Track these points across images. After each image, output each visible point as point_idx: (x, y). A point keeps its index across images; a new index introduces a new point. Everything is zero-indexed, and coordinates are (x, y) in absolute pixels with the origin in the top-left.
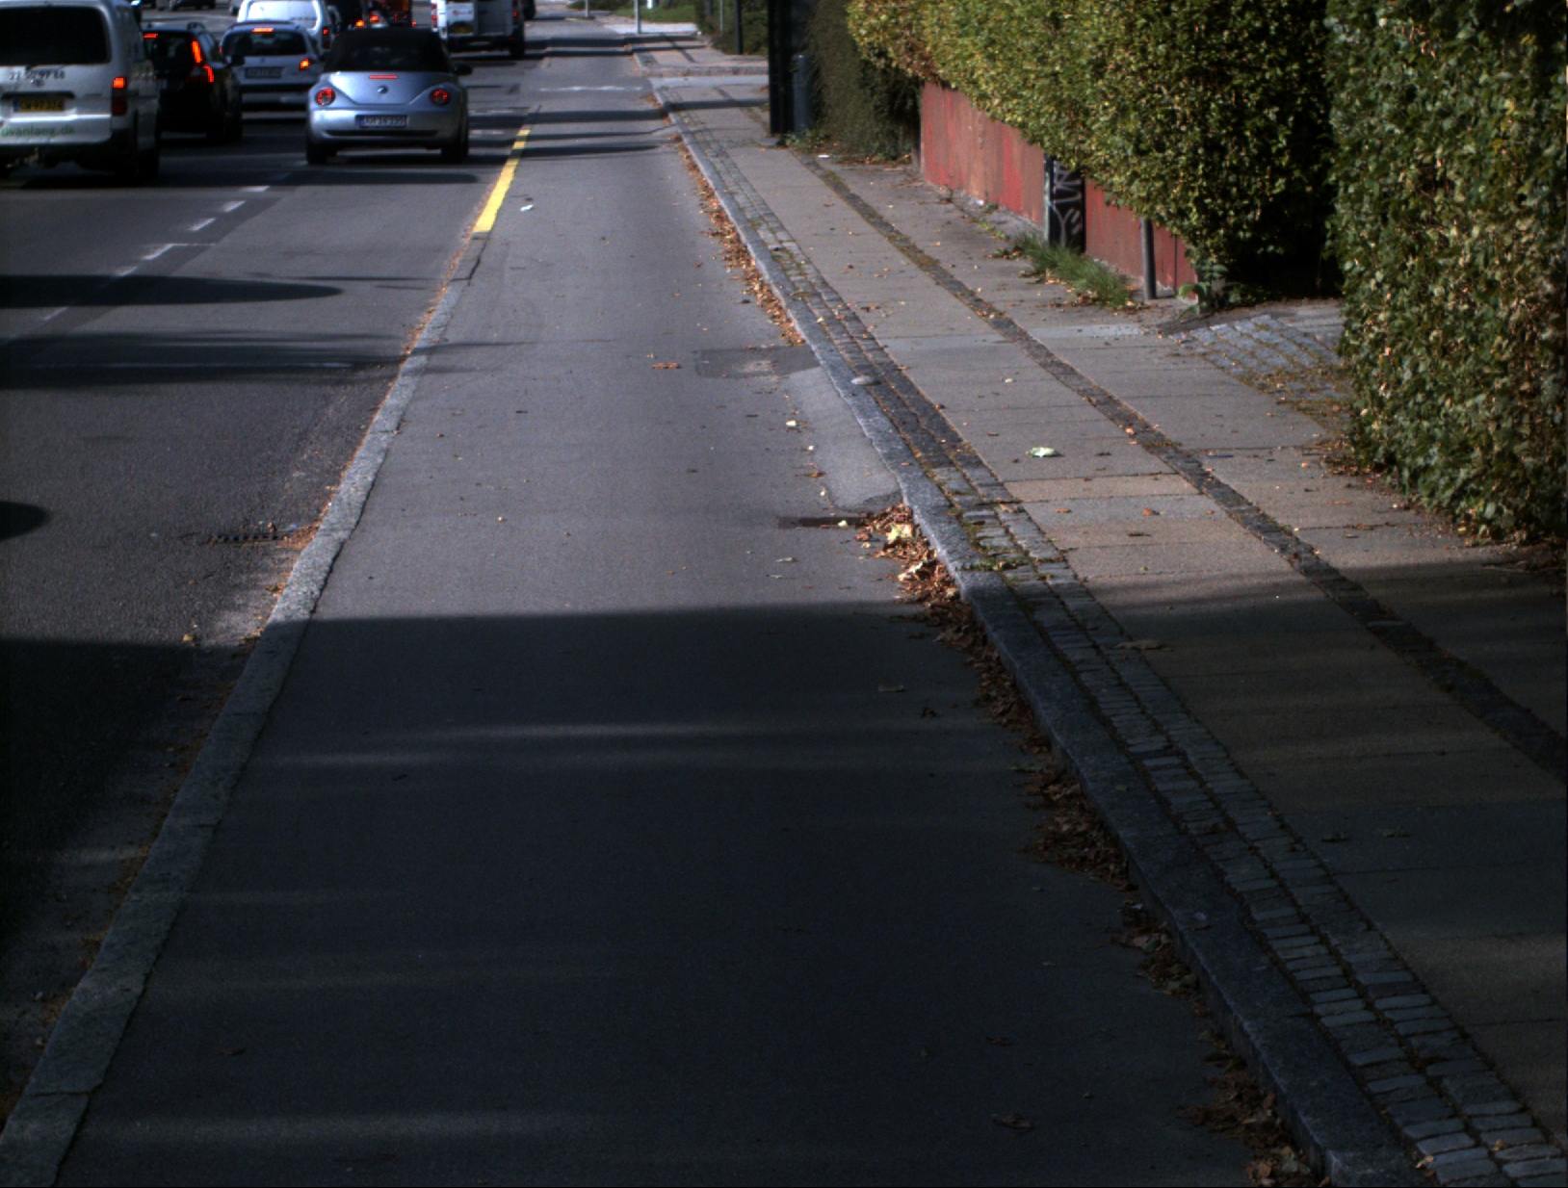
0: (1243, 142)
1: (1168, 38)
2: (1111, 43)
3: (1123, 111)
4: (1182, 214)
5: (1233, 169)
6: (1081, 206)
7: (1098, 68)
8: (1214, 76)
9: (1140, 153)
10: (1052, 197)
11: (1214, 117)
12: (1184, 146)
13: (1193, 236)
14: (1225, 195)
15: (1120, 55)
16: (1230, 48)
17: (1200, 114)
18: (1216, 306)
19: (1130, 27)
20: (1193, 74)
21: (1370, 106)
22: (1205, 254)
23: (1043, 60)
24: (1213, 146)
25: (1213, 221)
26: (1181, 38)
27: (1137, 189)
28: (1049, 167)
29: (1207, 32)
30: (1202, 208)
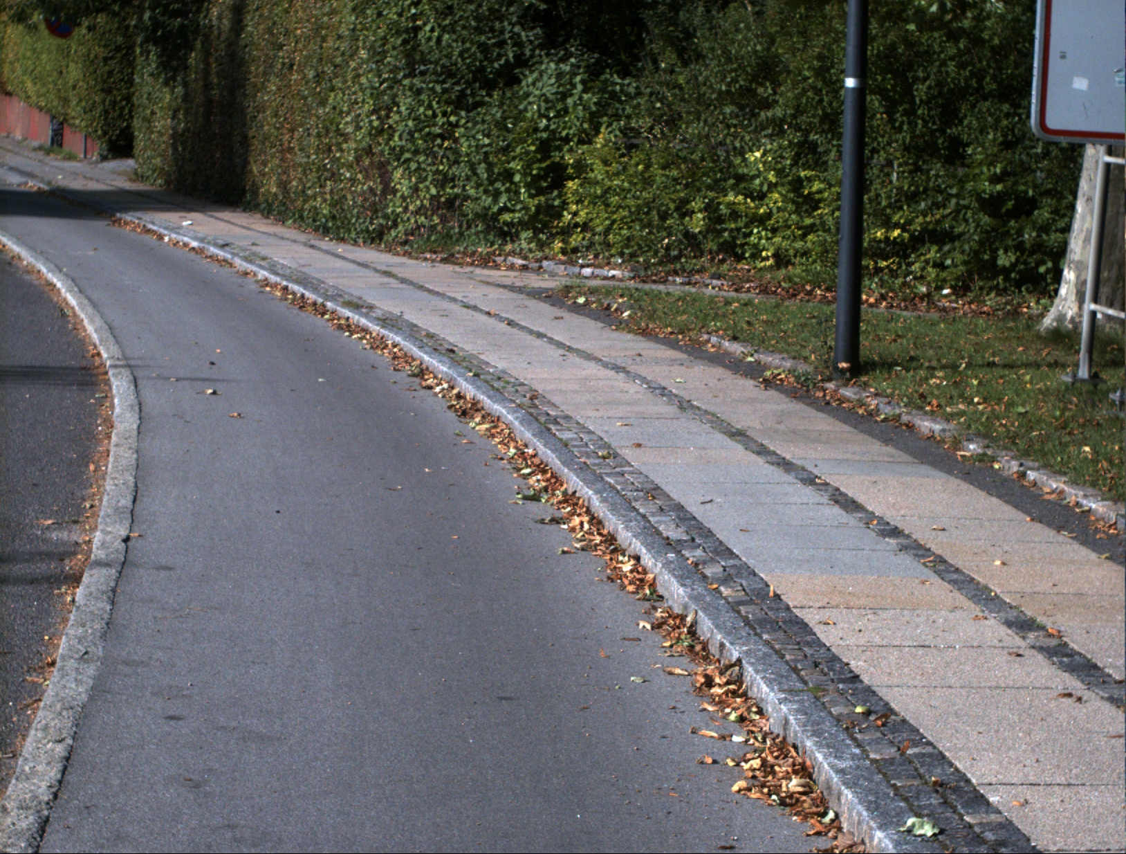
0: (115, 111)
1: (96, 79)
2: (78, 80)
3: (81, 100)
4: (96, 131)
5: (113, 118)
6: (62, 135)
7: (74, 87)
8: (108, 91)
9: (85, 113)
10: (54, 130)
11: (107, 103)
12: (98, 111)
13: (99, 138)
14: (109, 125)
15: (81, 84)
16: (114, 83)
17: (104, 101)
18: (104, 158)
19: (84, 76)
20: (102, 90)
21: (142, 96)
22: (102, 143)
23: (55, 85)
24: (106, 112)
25: (105, 133)
26: (99, 80)
27: (83, 124)
28: (52, 121)
29: (109, 77)
30: (102, 130)
